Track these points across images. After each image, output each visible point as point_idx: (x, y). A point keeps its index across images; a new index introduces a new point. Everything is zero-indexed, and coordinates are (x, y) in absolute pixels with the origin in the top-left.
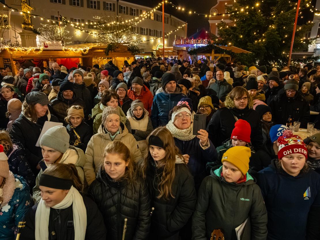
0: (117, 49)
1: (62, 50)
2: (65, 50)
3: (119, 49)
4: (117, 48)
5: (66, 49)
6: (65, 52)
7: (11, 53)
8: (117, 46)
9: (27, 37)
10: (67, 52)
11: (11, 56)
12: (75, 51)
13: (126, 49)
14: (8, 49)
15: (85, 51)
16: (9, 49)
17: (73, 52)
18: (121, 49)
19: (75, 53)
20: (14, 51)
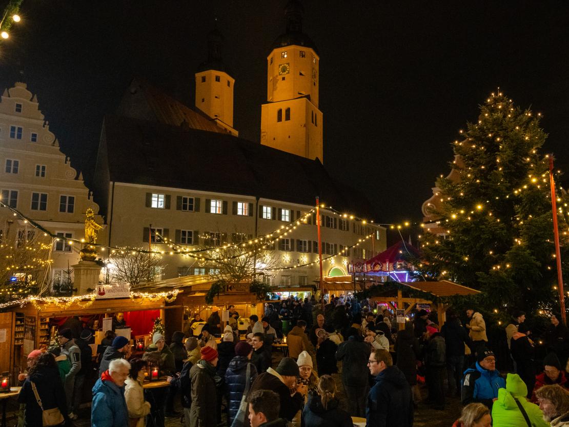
0: (229, 290)
1: (129, 298)
2: (135, 297)
3: (234, 291)
4: (230, 288)
5: (136, 295)
6: (133, 300)
7: (39, 308)
8: (229, 286)
9: (84, 271)
10: (139, 300)
11: (38, 313)
12: (151, 299)
13: (247, 290)
14: (35, 302)
15: (170, 297)
16: (37, 301)
17: (149, 299)
18: (237, 290)
19: (151, 301)
20: (45, 305)
